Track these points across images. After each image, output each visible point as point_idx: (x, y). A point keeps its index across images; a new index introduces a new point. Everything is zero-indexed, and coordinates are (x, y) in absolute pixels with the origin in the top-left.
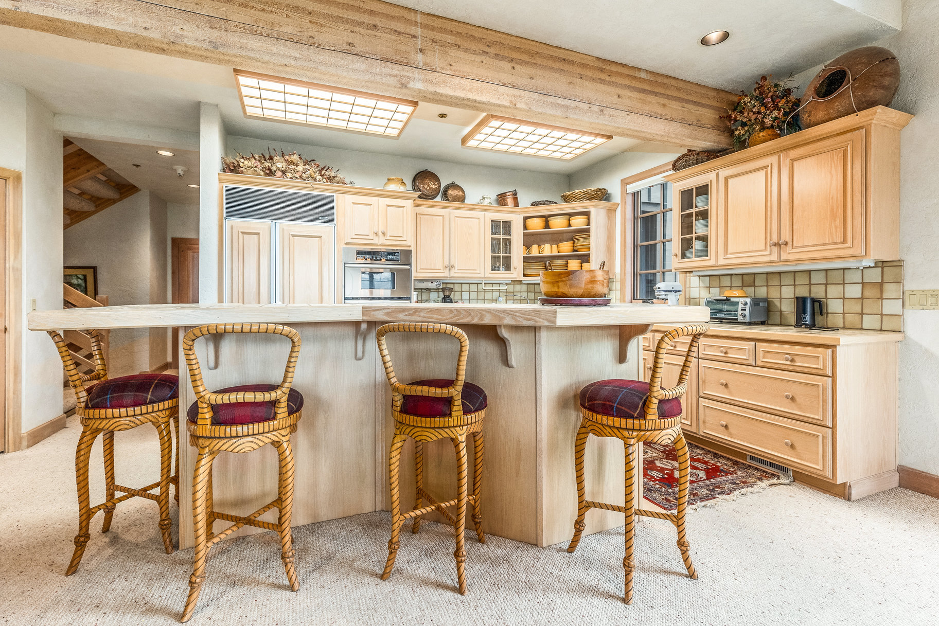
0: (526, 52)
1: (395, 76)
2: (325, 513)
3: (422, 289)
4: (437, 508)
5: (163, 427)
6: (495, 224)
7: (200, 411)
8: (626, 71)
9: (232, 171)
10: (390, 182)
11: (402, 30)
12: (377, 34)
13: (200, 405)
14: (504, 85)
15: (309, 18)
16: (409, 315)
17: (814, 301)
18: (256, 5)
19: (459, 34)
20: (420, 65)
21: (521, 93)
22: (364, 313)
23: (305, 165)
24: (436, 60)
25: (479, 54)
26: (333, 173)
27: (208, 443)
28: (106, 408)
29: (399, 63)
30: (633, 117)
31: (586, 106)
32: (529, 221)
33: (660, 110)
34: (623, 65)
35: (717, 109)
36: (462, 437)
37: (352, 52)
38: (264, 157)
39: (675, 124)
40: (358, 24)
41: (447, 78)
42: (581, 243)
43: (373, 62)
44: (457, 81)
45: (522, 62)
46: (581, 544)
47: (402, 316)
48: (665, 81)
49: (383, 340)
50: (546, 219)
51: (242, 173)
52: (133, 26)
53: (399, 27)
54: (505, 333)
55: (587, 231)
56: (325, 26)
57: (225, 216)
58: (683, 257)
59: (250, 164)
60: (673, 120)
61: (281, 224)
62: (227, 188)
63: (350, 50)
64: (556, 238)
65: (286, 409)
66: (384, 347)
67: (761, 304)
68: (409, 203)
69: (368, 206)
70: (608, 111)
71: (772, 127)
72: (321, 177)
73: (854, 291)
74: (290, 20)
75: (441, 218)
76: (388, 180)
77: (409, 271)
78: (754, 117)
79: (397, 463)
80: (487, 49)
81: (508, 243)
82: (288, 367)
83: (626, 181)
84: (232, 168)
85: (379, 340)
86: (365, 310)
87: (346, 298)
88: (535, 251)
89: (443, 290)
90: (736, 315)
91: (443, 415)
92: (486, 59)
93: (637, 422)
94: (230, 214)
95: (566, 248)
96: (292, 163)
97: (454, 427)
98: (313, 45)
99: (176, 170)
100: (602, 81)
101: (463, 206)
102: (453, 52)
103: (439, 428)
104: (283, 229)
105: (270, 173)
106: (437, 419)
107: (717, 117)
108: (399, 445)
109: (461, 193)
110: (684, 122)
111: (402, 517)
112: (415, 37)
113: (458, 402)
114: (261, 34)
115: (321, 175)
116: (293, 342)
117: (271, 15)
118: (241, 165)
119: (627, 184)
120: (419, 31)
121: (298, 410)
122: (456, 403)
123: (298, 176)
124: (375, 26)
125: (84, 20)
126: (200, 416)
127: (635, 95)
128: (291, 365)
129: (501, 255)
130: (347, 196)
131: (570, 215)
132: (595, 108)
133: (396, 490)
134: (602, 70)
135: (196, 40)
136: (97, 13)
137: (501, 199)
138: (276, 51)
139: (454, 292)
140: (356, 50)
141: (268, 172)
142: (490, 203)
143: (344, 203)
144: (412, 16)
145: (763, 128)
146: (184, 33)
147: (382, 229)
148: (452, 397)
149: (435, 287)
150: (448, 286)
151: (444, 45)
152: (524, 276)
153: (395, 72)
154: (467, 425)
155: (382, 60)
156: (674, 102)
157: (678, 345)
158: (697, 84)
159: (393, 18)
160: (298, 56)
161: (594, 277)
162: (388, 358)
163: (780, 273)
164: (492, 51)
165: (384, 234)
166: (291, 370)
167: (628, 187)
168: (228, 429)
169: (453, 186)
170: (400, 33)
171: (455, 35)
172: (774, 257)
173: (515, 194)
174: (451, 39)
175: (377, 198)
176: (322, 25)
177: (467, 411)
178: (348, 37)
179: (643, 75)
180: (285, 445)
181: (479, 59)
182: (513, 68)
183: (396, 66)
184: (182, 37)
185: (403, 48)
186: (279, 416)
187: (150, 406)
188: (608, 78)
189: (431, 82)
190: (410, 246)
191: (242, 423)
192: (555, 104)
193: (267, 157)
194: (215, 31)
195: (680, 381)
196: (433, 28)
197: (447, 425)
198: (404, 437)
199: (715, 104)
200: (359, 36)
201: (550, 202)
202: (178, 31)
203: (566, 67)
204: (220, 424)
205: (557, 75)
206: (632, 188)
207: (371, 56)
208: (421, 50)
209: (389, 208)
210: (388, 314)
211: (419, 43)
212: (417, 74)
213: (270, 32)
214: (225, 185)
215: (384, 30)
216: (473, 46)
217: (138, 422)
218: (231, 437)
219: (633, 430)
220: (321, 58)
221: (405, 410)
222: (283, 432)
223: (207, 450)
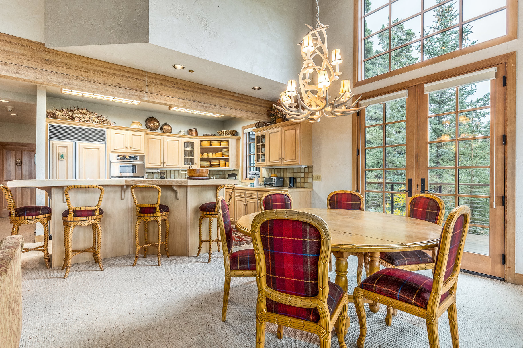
0: (189, 86)
1: (137, 95)
2: (109, 255)
3: (150, 173)
4: (152, 245)
5: (45, 223)
6: (186, 143)
7: (69, 213)
8: (230, 93)
9: (52, 117)
10: (134, 123)
11: (140, 79)
12: (129, 80)
13: (70, 210)
14: (181, 99)
15: (103, 74)
16: (142, 182)
17: (294, 178)
18: (81, 70)
19: (162, 80)
20: (147, 91)
21: (188, 101)
22: (125, 182)
23: (90, 114)
24: (153, 90)
25: (171, 87)
26: (105, 119)
27: (72, 223)
28: (24, 216)
29: (138, 90)
30: (233, 110)
31: (214, 106)
32: (203, 143)
33: (244, 108)
34: (229, 91)
35: (267, 107)
36: (160, 219)
37: (120, 87)
38: (68, 110)
39: (250, 113)
40: (122, 76)
41: (158, 96)
42: (225, 153)
43: (128, 90)
44: (162, 97)
45: (188, 90)
46: (200, 254)
47: (139, 183)
48: (246, 97)
49: (133, 190)
50: (210, 142)
51: (57, 118)
52: (32, 77)
53: (139, 77)
54: (175, 188)
55: (227, 148)
56: (109, 77)
57: (49, 138)
58: (258, 161)
59: (61, 114)
60: (249, 111)
61: (78, 142)
62: (50, 125)
63: (119, 86)
64: (215, 150)
65: (99, 213)
66: (133, 192)
67: (281, 180)
68: (143, 134)
69: (123, 135)
70: (223, 108)
71: (281, 117)
72: (98, 121)
73: (303, 175)
74: (95, 75)
75: (159, 140)
76: (133, 122)
77: (144, 164)
78: (275, 113)
79: (138, 230)
80: (174, 85)
81: (192, 152)
82: (100, 199)
83: (244, 128)
84: (51, 115)
85: (131, 190)
86: (126, 181)
87: (111, 177)
88: (205, 156)
89: (161, 173)
90: (272, 183)
91: (153, 213)
92: (173, 89)
93: (212, 212)
94: (51, 137)
95: (219, 155)
96: (84, 114)
97: (157, 217)
98: (104, 84)
99: (7, 108)
100: (220, 97)
101: (170, 135)
102: (160, 86)
103: (152, 217)
104: (79, 145)
105: (72, 118)
106: (151, 214)
107: (267, 110)
108: (139, 224)
109: (170, 128)
110: (253, 112)
111: (140, 247)
112: (145, 81)
113: (158, 209)
114: (83, 80)
115: (98, 120)
116: (102, 191)
117: (87, 73)
118: (57, 114)
119: (244, 129)
120: (146, 79)
121: (102, 214)
122: (157, 209)
123: (87, 120)
124: (129, 77)
125: (13, 75)
126: (69, 214)
127: (234, 102)
128: (101, 198)
129: (189, 157)
130: (112, 130)
131: (221, 141)
132: (217, 107)
133: (137, 238)
134: (220, 93)
135: (57, 82)
136: (18, 73)
137: (190, 132)
138: (89, 86)
139: (166, 174)
140: (121, 86)
141: (71, 118)
142: (184, 134)
143: (110, 133)
144: (143, 74)
145: (279, 118)
146: (53, 80)
147: (130, 146)
148: (156, 207)
149: (157, 172)
150: (163, 171)
151: (157, 84)
152: (200, 167)
153: (137, 94)
154: (161, 216)
155: (132, 89)
156: (250, 105)
157: (252, 195)
158: (258, 98)
159: (136, 74)
160: (98, 88)
161: (203, 171)
162: (135, 196)
163: (286, 168)
164: (176, 86)
165: (131, 148)
166: (101, 200)
167: (244, 130)
168: (80, 218)
169: (166, 124)
170: (139, 80)
171: (161, 80)
172: (280, 163)
173: (196, 130)
174: (159, 82)
175: (127, 131)
176: (107, 77)
177: (161, 212)
178: (118, 81)
179: (237, 95)
180: (98, 224)
181: (170, 89)
182: (184, 92)
183: (137, 92)
184: (52, 81)
185: (140, 85)
186: (97, 215)
187: (41, 216)
188: (223, 96)
189: (151, 98)
190: (143, 153)
191: (85, 216)
192: (201, 106)
193: (70, 110)
194: (65, 79)
195: (229, 201)
196: (152, 78)
197: (154, 216)
198: (140, 221)
199: (266, 106)
200: (122, 81)
201: (212, 135)
202: (50, 79)
203: (206, 92)
204: (77, 217)
205: (202, 95)
206: (246, 131)
207: (127, 88)
208: (147, 86)
209: (133, 136)
210: (134, 182)
211: (147, 83)
212: (146, 95)
213: (86, 79)
214: (49, 124)
215: (133, 78)
216: (168, 84)
217: (37, 222)
218: (81, 221)
219: (212, 215)
220: (107, 89)
221: (140, 212)
222: (98, 220)
223: (72, 225)
